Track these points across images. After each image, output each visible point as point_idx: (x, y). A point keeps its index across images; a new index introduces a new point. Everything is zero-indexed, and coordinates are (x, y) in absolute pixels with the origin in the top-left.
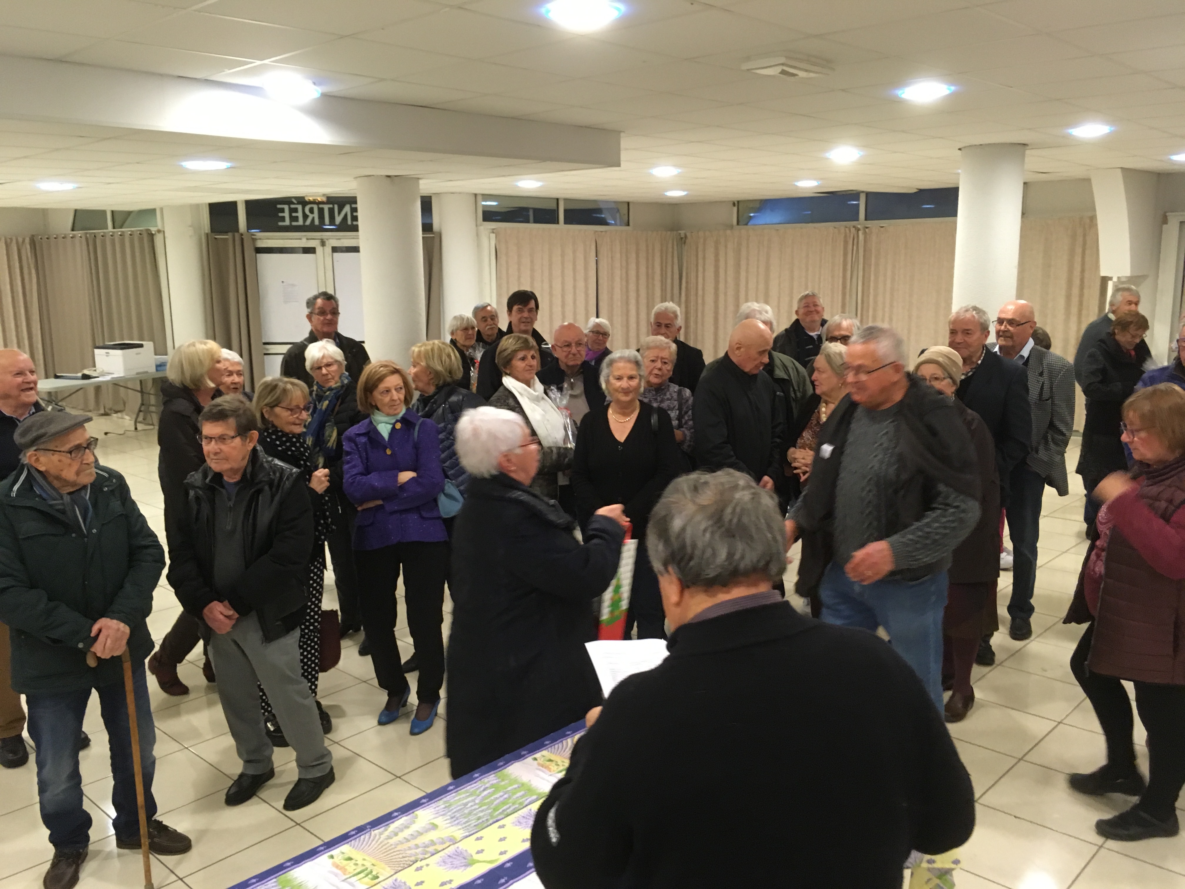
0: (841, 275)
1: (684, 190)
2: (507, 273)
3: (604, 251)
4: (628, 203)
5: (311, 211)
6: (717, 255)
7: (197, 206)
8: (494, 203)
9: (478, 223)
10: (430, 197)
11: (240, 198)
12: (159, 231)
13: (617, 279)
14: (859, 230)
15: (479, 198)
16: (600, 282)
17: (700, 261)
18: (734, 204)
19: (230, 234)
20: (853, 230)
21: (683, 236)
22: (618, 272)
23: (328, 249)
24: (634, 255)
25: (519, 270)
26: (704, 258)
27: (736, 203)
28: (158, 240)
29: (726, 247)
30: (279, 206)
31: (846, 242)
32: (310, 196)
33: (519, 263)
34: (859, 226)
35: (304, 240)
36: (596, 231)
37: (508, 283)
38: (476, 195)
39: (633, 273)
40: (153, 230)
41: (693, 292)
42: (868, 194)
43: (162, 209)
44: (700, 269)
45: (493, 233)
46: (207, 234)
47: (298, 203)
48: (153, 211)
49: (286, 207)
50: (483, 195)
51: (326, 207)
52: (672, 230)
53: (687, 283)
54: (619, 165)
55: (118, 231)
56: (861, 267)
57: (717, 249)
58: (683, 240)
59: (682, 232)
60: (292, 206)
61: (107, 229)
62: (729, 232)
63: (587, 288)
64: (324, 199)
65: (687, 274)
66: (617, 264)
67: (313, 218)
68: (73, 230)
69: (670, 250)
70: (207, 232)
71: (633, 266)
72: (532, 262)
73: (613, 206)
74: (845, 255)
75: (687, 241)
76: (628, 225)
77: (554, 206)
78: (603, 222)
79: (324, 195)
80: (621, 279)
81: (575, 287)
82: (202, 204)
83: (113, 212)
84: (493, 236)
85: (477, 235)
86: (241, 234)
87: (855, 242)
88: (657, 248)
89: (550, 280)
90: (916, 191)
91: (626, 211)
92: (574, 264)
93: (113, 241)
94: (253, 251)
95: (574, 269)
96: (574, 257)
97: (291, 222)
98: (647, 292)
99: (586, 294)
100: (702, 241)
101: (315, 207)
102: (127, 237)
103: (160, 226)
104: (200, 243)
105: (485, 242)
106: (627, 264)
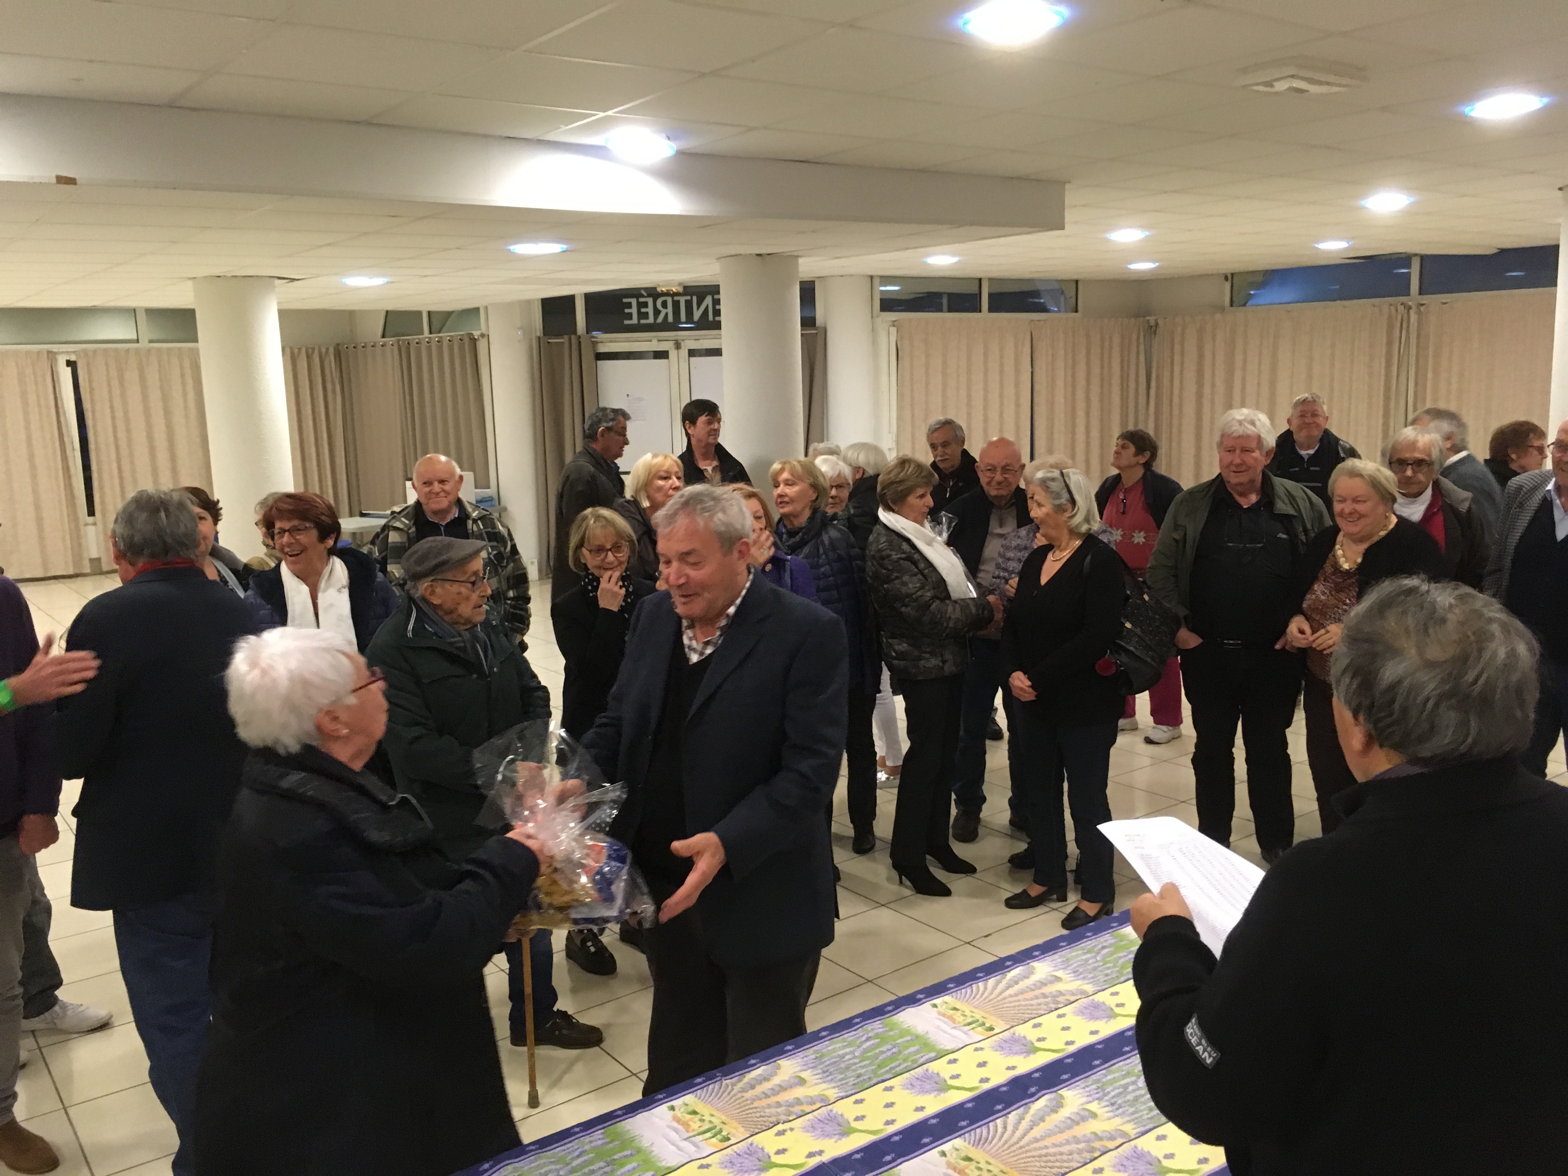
0: (1383, 372)
1: (1154, 261)
2: (912, 379)
3: (1042, 346)
4: (1077, 282)
5: (664, 304)
6: (1200, 348)
7: (529, 302)
8: (896, 288)
9: (875, 314)
10: (813, 283)
11: (578, 290)
12: (483, 335)
13: (1060, 383)
14: (1410, 308)
15: (876, 281)
16: (1036, 387)
17: (1177, 358)
18: (1226, 278)
19: (566, 337)
20: (1401, 308)
21: (1152, 323)
22: (1061, 374)
23: (684, 353)
24: (1084, 352)
25: (927, 374)
26: (1182, 354)
27: (1230, 278)
28: (482, 345)
29: (1214, 336)
30: (625, 300)
31: (1390, 327)
32: (663, 286)
33: (927, 366)
34: (1410, 303)
35: (655, 342)
36: (1032, 321)
37: (912, 390)
38: (872, 277)
39: (1081, 376)
40: (476, 334)
41: (1166, 401)
42: (1423, 258)
43: (486, 308)
44: (1177, 369)
45: (894, 326)
46: (539, 338)
47: (649, 296)
48: (476, 310)
49: (634, 301)
50: (881, 277)
51: (682, 300)
52: (1137, 316)
53: (1158, 388)
54: (1062, 228)
55: (435, 337)
56: (1413, 361)
57: (1201, 340)
58: (1152, 330)
59: (1152, 319)
60: (642, 300)
61: (422, 333)
62: (1218, 316)
63: (1017, 396)
64: (681, 290)
65: (1158, 377)
66: (1060, 364)
67: (667, 314)
68: (383, 336)
69: (1134, 343)
70: (538, 334)
71: (1082, 367)
72: (945, 364)
73: (1056, 286)
74: (1389, 343)
75: (1159, 331)
76: (1077, 311)
77: (975, 290)
78: (1043, 309)
79: (680, 284)
80: (1065, 384)
81: (1001, 395)
82: (533, 300)
83: (429, 313)
84: (893, 330)
85: (873, 330)
86: (579, 337)
87: (1404, 325)
88: (1116, 340)
89: (969, 389)
90: (1496, 251)
91: (1074, 293)
92: (1002, 365)
93: (429, 349)
94: (592, 357)
95: (1001, 372)
96: (1002, 357)
97: (639, 320)
98: (1101, 401)
99: (1018, 405)
100: (1179, 329)
101: (669, 300)
102: (445, 343)
103: (483, 329)
104: (531, 348)
105: (883, 337)
106: (1074, 363)
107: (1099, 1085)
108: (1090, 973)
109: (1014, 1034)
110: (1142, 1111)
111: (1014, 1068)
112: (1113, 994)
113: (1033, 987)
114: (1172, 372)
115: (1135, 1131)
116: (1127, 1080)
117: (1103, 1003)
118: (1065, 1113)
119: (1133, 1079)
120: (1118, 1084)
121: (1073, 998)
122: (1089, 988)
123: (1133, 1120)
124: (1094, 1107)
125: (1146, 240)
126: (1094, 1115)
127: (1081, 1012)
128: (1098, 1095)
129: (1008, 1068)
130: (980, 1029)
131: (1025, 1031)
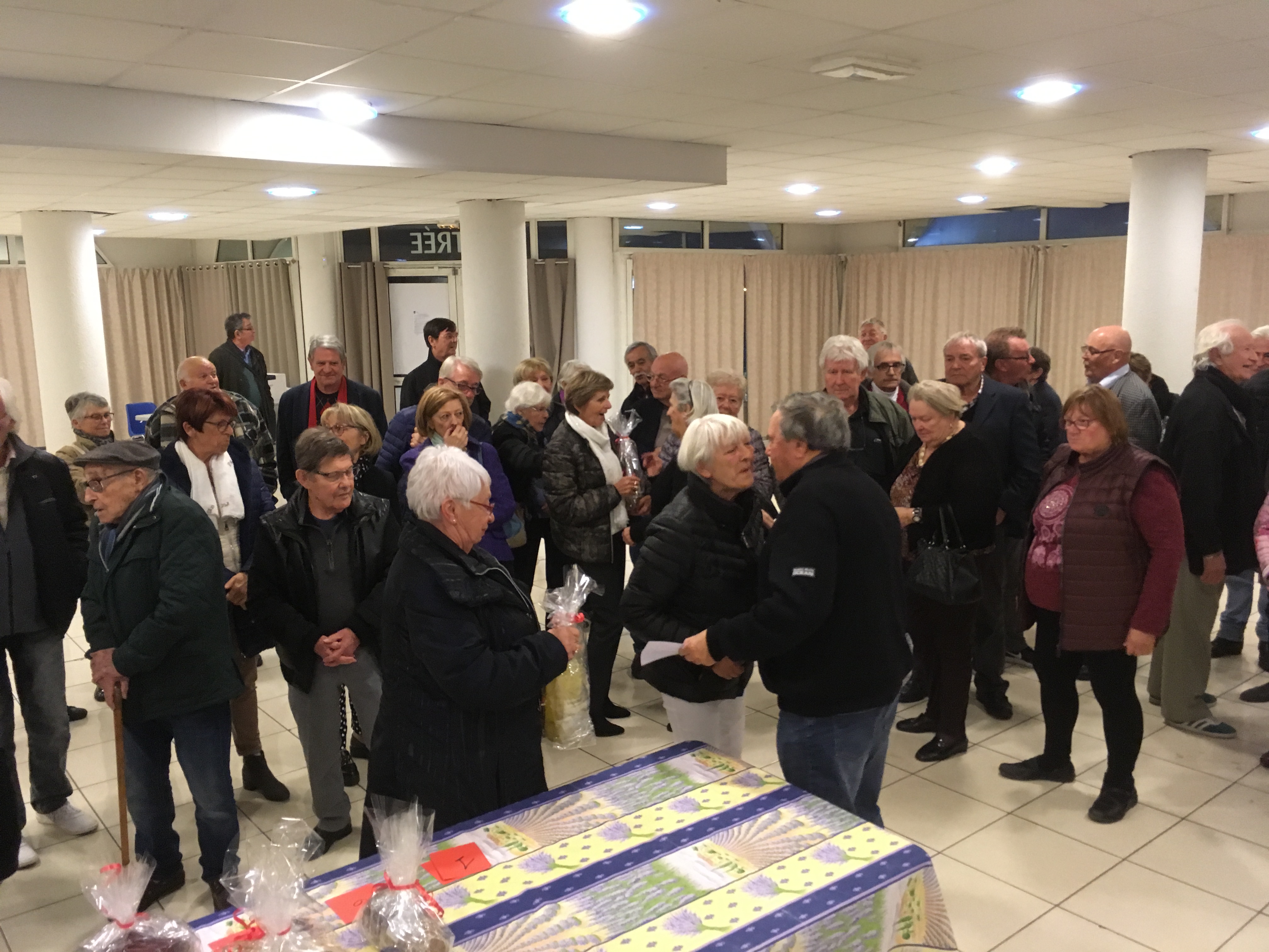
0: (1018, 300)
1: (837, 210)
2: (645, 302)
3: (753, 277)
4: (782, 225)
5: (444, 238)
6: (880, 281)
7: (332, 235)
8: (638, 228)
9: (615, 248)
10: (564, 222)
11: (374, 225)
12: (294, 261)
13: (768, 307)
14: (1039, 250)
15: (616, 223)
16: (749, 310)
17: (862, 288)
18: (899, 224)
19: (363, 264)
20: (1032, 250)
21: (843, 259)
22: (768, 299)
24: (787, 281)
25: (658, 298)
26: (866, 284)
27: (902, 222)
28: (293, 269)
29: (890, 271)
30: (412, 234)
31: (1024, 264)
32: (443, 223)
33: (658, 290)
34: (1039, 246)
35: (436, 268)
36: (746, 256)
37: (645, 311)
38: (612, 219)
39: (785, 300)
40: (288, 260)
41: (853, 321)
42: (1050, 210)
43: (296, 238)
44: (862, 295)
45: (630, 258)
46: (340, 264)
47: (431, 231)
48: (289, 240)
49: (419, 235)
50: (620, 219)
52: (830, 253)
53: (847, 311)
54: (724, 182)
55: (257, 261)
56: (1041, 290)
57: (880, 273)
58: (843, 264)
59: (843, 256)
60: (425, 234)
61: (247, 259)
62: (893, 255)
63: (733, 317)
64: (457, 226)
65: (847, 302)
66: (768, 291)
67: (446, 246)
68: (217, 261)
69: (829, 274)
70: (340, 261)
71: (786, 293)
72: (673, 290)
73: (765, 228)
74: (1023, 278)
75: (848, 265)
76: (782, 249)
77: (699, 229)
78: (757, 246)
79: (456, 222)
80: (772, 307)
81: (720, 317)
82: (336, 232)
83: (252, 242)
84: (630, 262)
85: (613, 261)
86: (374, 264)
87: (1034, 263)
88: (814, 273)
89: (693, 309)
90: (1104, 205)
91: (779, 233)
92: (720, 291)
93: (251, 272)
94: (385, 281)
95: (719, 297)
96: (720, 284)
97: (423, 250)
98: (802, 321)
99: (733, 323)
100: (863, 265)
101: (448, 234)
102: (264, 268)
103: (294, 256)
104: (334, 272)
105: (621, 267)
106: (780, 291)
107: (593, 896)
108: (625, 799)
109: (542, 853)
110: (619, 918)
111: (530, 882)
112: (636, 817)
113: (574, 812)
114: (859, 298)
115: (606, 936)
116: (619, 892)
117: (625, 825)
118: (556, 920)
119: (622, 890)
120: (609, 895)
121: (601, 821)
122: (619, 812)
123: (608, 927)
124: (582, 916)
125: (817, 193)
126: (578, 922)
127: (605, 834)
128: (589, 905)
129: (526, 883)
130: (516, 850)
131: (554, 851)
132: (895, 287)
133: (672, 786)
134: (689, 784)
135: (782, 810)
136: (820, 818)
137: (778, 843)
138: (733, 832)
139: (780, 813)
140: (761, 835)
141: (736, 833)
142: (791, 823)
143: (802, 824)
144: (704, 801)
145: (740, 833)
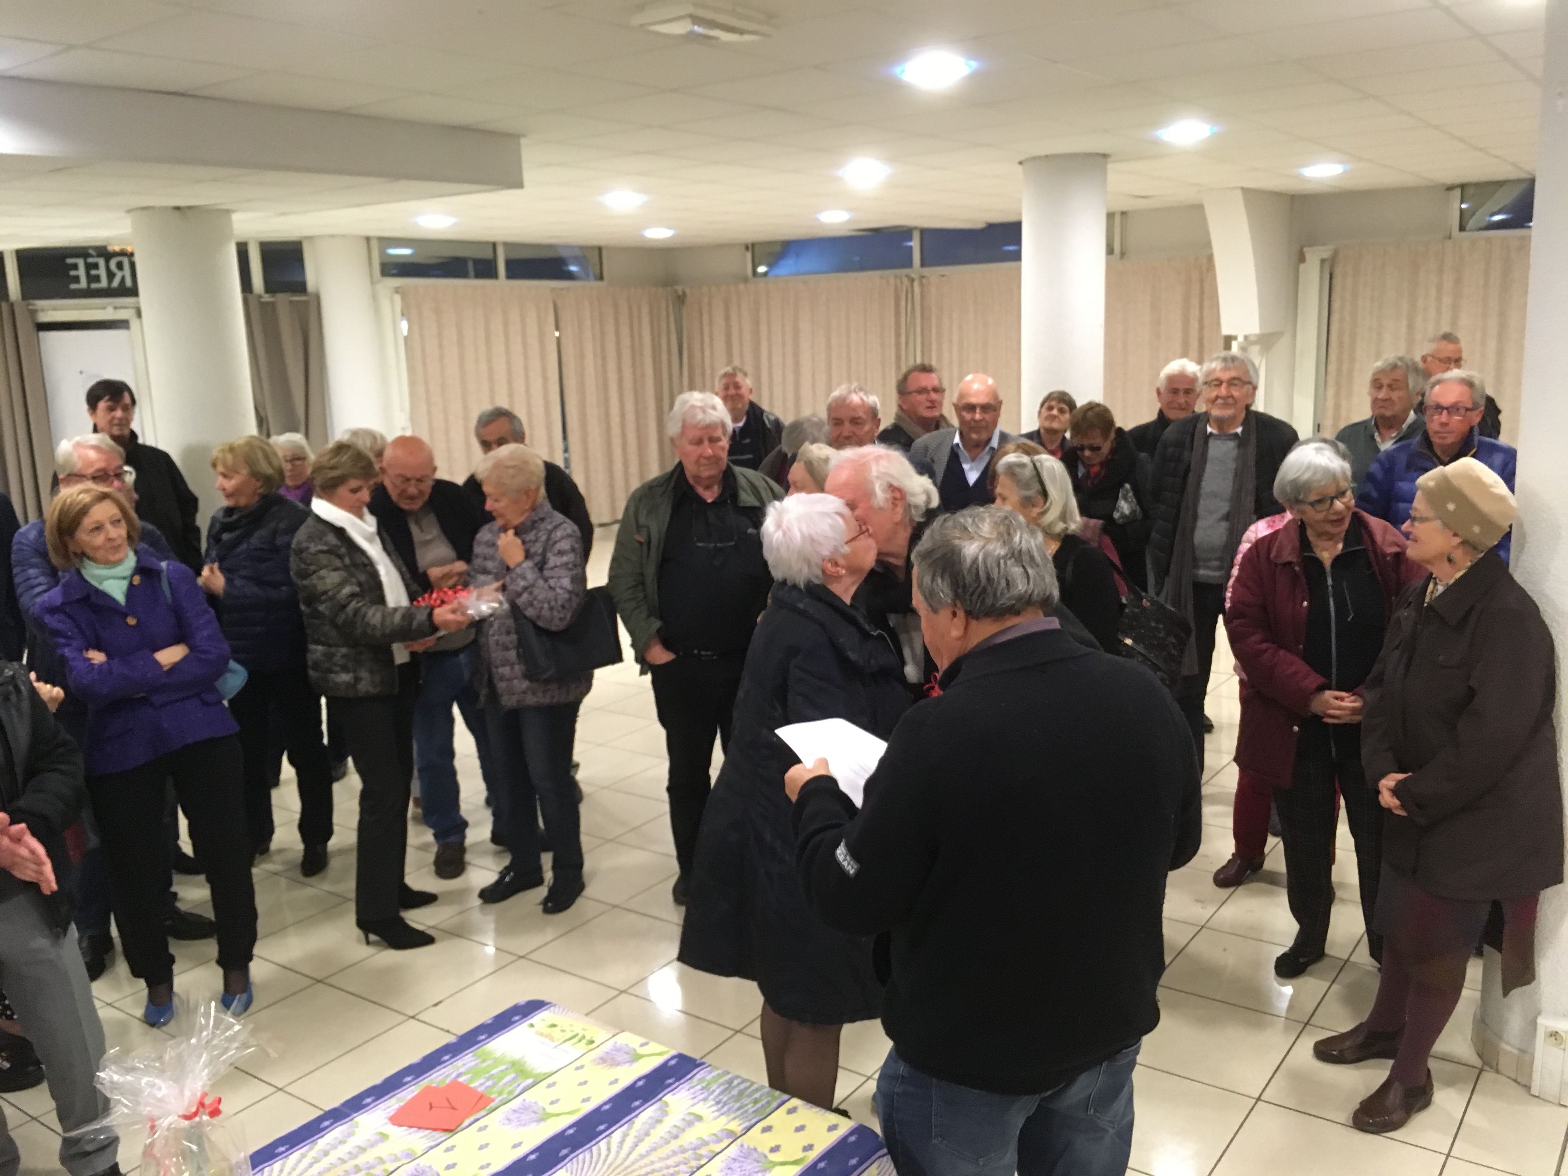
0: (893, 342)
1: (671, 229)
2: (423, 351)
3: (567, 317)
4: (600, 249)
5: (119, 266)
6: (727, 319)
8: (407, 252)
9: (375, 279)
10: (301, 244)
11: (7, 246)
13: (589, 355)
15: (374, 244)
16: (564, 359)
17: (706, 329)
18: (747, 248)
20: (905, 280)
21: (680, 292)
22: (589, 347)
24: (611, 321)
25: (440, 346)
26: (711, 324)
27: (750, 247)
29: (739, 307)
30: (70, 261)
31: (897, 298)
32: (118, 245)
33: (440, 336)
34: (913, 276)
35: (110, 309)
36: (553, 290)
37: (424, 364)
38: (368, 239)
39: (611, 346)
41: (698, 371)
42: (923, 231)
44: (707, 339)
45: (398, 293)
47: (99, 255)
49: (81, 262)
50: (380, 239)
52: (665, 285)
53: (689, 358)
54: (522, 186)
56: (917, 330)
57: (727, 310)
58: (681, 299)
59: (679, 289)
60: (90, 260)
62: (741, 286)
63: (544, 369)
65: (688, 346)
66: (588, 334)
67: (122, 277)
69: (664, 313)
71: (611, 338)
72: (460, 335)
73: (578, 253)
74: (897, 315)
75: (687, 300)
76: (602, 279)
77: (488, 255)
78: (570, 276)
80: (595, 355)
81: (526, 369)
84: (398, 298)
85: (374, 296)
86: (12, 305)
87: (910, 297)
88: (645, 310)
89: (489, 360)
91: (597, 259)
92: (524, 335)
94: (31, 328)
95: (524, 343)
96: (524, 326)
97: (88, 284)
98: (634, 373)
99: (545, 379)
100: (706, 300)
101: (124, 261)
105: (386, 306)
106: (603, 333)
114: (702, 343)
132: (747, 327)
133: (501, 1084)
134: (527, 1078)
135: (669, 1098)
136: (725, 1104)
137: (668, 1157)
138: (599, 1149)
139: (666, 1104)
140: (642, 1148)
141: (604, 1152)
142: (683, 1119)
143: (699, 1118)
144: (552, 1103)
145: (609, 1149)
